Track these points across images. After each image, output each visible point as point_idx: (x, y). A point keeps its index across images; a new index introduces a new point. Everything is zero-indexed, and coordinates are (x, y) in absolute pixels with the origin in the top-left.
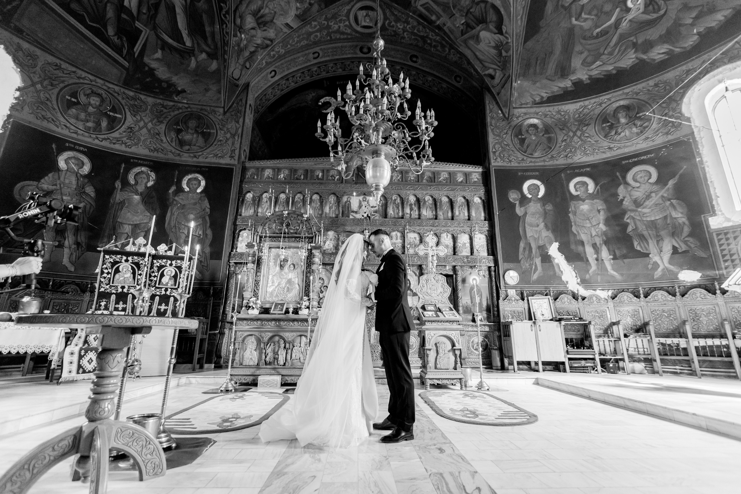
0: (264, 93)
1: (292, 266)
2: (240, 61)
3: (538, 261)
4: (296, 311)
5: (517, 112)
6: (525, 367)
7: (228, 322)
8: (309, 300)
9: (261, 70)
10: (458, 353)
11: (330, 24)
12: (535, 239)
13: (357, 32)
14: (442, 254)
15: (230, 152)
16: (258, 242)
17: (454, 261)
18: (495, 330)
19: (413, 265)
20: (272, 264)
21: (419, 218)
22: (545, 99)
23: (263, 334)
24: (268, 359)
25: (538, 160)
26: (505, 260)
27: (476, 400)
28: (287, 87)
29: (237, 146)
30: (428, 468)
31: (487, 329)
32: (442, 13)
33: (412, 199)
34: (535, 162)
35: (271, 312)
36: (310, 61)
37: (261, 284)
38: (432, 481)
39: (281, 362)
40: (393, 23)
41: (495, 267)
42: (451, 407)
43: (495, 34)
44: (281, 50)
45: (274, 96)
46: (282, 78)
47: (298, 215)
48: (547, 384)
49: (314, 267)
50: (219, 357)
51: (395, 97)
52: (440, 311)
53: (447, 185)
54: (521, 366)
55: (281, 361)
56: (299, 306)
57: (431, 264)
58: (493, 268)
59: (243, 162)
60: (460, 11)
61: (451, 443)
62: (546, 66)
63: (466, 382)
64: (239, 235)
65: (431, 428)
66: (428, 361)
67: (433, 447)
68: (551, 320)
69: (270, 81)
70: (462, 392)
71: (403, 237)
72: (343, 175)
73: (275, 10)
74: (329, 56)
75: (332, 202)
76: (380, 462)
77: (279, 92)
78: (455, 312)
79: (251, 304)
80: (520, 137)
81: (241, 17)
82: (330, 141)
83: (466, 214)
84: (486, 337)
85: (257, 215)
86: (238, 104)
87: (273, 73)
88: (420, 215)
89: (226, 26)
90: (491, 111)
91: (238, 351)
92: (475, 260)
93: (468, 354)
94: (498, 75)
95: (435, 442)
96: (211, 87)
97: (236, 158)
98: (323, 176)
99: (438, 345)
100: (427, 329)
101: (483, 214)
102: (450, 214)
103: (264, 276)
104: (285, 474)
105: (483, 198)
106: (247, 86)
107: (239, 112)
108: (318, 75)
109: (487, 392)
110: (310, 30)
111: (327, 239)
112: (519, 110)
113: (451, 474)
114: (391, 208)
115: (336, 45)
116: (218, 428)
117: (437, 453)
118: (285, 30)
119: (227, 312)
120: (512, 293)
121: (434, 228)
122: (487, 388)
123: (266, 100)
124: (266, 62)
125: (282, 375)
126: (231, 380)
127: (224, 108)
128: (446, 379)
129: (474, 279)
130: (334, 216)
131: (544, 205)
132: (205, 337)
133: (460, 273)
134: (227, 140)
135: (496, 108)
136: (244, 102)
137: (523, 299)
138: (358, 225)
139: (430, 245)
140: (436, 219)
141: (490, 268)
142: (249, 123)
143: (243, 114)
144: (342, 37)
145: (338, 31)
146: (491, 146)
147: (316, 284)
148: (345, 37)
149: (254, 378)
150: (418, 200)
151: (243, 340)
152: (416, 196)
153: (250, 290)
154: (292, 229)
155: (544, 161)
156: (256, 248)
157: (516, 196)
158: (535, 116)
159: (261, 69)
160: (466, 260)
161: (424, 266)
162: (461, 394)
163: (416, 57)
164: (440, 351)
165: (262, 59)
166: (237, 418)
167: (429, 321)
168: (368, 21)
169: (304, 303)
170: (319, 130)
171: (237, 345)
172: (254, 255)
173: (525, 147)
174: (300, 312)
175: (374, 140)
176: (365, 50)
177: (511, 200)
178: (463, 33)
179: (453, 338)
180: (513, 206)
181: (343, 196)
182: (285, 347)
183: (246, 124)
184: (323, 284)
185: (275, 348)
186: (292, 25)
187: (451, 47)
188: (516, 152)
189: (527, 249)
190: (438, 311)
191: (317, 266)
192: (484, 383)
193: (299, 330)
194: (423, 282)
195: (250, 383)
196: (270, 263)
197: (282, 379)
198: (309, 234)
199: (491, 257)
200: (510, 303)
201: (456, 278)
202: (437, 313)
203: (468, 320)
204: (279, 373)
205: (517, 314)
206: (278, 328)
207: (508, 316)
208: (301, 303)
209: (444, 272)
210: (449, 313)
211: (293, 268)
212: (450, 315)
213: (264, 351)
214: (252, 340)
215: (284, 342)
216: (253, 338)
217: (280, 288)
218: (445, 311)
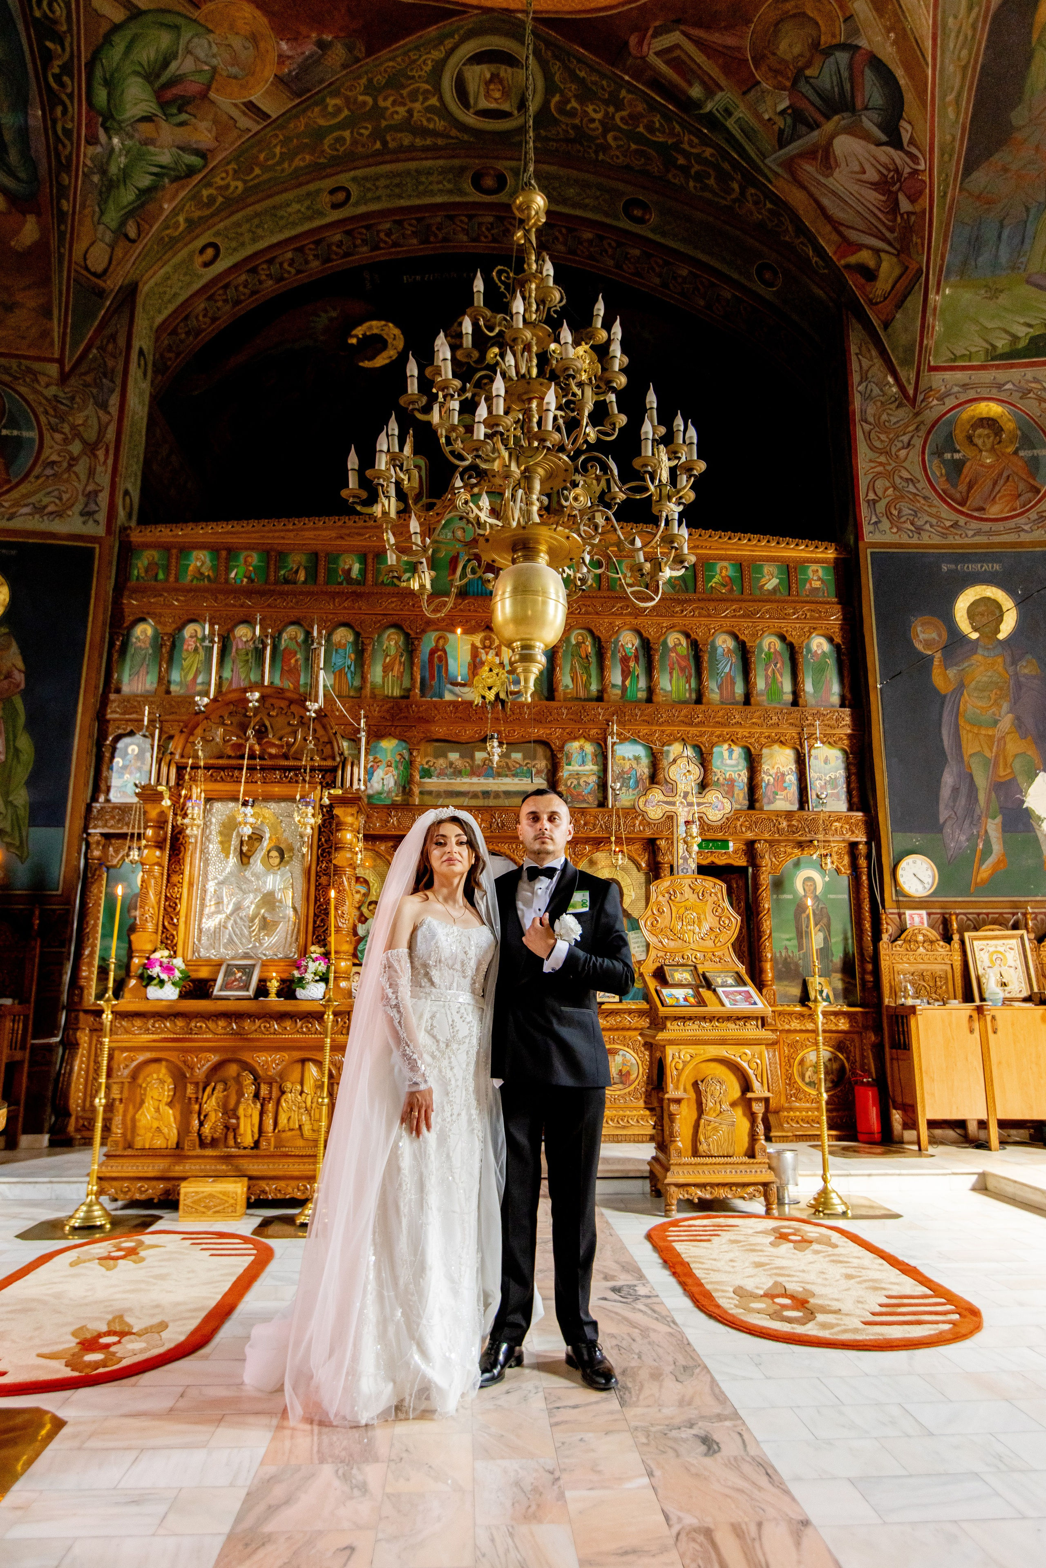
0: (183, 312)
1: (274, 854)
2: (106, 219)
3: (993, 827)
4: (288, 989)
5: (939, 380)
6: (950, 1133)
7: (87, 1012)
8: (326, 955)
9: (170, 244)
10: (758, 1108)
11: (382, 104)
12: (986, 762)
13: (463, 128)
14: (715, 816)
15: (82, 499)
16: (172, 783)
17: (749, 828)
18: (866, 1028)
19: (630, 841)
20: (214, 847)
21: (649, 700)
22: (1022, 344)
23: (192, 1059)
24: (207, 1130)
25: (1000, 526)
26: (899, 825)
27: (807, 1256)
28: (253, 293)
29: (104, 479)
30: (673, 1513)
31: (843, 1025)
32: (723, 82)
33: (629, 641)
34: (989, 533)
35: (216, 992)
36: (321, 214)
37: (182, 908)
38: (682, 1556)
39: (248, 1141)
40: (574, 104)
41: (868, 843)
42: (739, 1282)
43: (879, 144)
44: (233, 184)
45: (214, 320)
46: (235, 267)
47: (291, 702)
48: (1010, 1189)
49: (340, 858)
50: (63, 1112)
51: (580, 385)
52: (709, 985)
53: (733, 600)
54: (938, 1132)
55: (247, 1135)
56: (296, 974)
57: (682, 847)
58: (863, 848)
59: (124, 529)
60: (777, 72)
61: (735, 1416)
62: (1027, 246)
63: (780, 1190)
64: (114, 749)
65: (682, 1361)
66: (672, 1135)
67: (686, 1433)
68: (1026, 1000)
69: (200, 277)
70: (771, 1224)
71: (602, 757)
72: (425, 604)
73: (214, 62)
74: (379, 198)
75: (393, 652)
76: (535, 1490)
77: (228, 307)
78: (751, 989)
79: (156, 971)
80: (948, 456)
81: (108, 83)
82: (385, 514)
83: (787, 687)
84: (840, 1046)
85: (168, 692)
86: (102, 349)
87: (210, 252)
88: (650, 691)
89: (65, 112)
90: (864, 378)
91: (120, 1108)
92: (812, 825)
93: (788, 1097)
94: (888, 269)
95: (692, 1413)
96: (19, 297)
97: (102, 516)
98: (364, 572)
99: (702, 1087)
100: (672, 1042)
101: (836, 688)
102: (739, 689)
103: (191, 884)
104: (268, 1539)
105: (838, 640)
106: (130, 293)
107: (108, 374)
108: (347, 255)
109: (841, 1223)
110: (322, 122)
111: (377, 762)
112: (947, 375)
113: (738, 1531)
114: (568, 669)
115: (400, 166)
116: (68, 1373)
117: (695, 1455)
118: (244, 122)
119: (83, 983)
120: (917, 919)
121: (693, 730)
122: (840, 1209)
123: (188, 333)
124: (187, 220)
125: (251, 1178)
126: (101, 1192)
127: (60, 361)
128: (724, 1185)
129: (809, 879)
130: (397, 692)
131: (1014, 663)
132: (18, 1055)
133: (767, 862)
134: (73, 460)
135: (877, 368)
136: (122, 342)
137: (947, 938)
138: (467, 720)
139: (682, 787)
140: (699, 701)
141: (853, 846)
142: (139, 408)
143: (118, 381)
144: (419, 142)
145: (407, 125)
146: (863, 483)
147: (346, 908)
148: (428, 142)
149: (169, 1185)
150: (647, 647)
151: (134, 1076)
152: (639, 634)
153: (150, 926)
154: (274, 745)
155: (1019, 529)
156: (167, 802)
157: (934, 635)
158: (994, 393)
159: (174, 241)
160: (784, 824)
161: (662, 843)
162: (764, 1232)
163: (644, 206)
164: (709, 1104)
165: (175, 212)
166: (122, 1334)
167: (676, 1018)
168: (497, 95)
169: (312, 966)
170: (353, 481)
171: (115, 1090)
172: (161, 824)
173: (963, 487)
174: (300, 993)
175: (517, 514)
176: (489, 182)
177: (920, 647)
178: (782, 141)
179: (745, 1065)
180: (925, 663)
181: (424, 631)
182: (256, 1096)
183: (128, 413)
184: (365, 895)
186: (265, 106)
187: (749, 180)
188: (937, 501)
189: (964, 790)
190: (703, 987)
191: (349, 855)
192: (833, 1195)
193: (299, 1044)
194: (660, 898)
195: (156, 1201)
196: (211, 846)
197: (249, 1188)
198: (325, 759)
199: (861, 814)
200: (912, 950)
201: (756, 877)
202: (699, 993)
203: (790, 1001)
204: (240, 1170)
205: (932, 984)
206: (235, 1040)
207: (906, 987)
208: (304, 963)
209: (721, 861)
210: (733, 993)
211: (278, 860)
212: (739, 997)
213: (197, 1107)
214: (161, 1076)
215: (255, 1079)
216: (163, 1070)
217: (241, 918)
218: (722, 986)
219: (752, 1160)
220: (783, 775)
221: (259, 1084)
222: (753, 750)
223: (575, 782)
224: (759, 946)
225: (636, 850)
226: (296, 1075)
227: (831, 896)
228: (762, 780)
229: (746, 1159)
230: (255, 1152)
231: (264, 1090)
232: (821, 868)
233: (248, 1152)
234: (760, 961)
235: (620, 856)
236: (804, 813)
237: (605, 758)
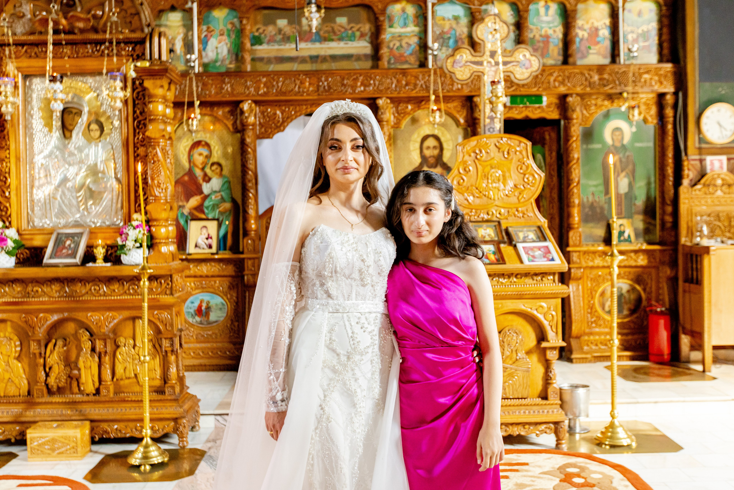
1: (94, 126)
4: (113, 255)
14: (523, 73)
17: (562, 83)
19: (447, 99)
20: (37, 123)
23: (33, 319)
24: (52, 381)
26: (707, 75)
31: (642, 261)
35: (46, 260)
37: (12, 181)
39: (89, 387)
41: (676, 94)
49: (152, 130)
52: (510, 240)
55: (89, 384)
56: (119, 241)
57: (488, 107)
58: (669, 99)
70: (559, 461)
71: (423, 19)
78: (552, 245)
84: (638, 279)
92: (622, 78)
93: (589, 324)
111: (210, 31)
120: (717, 164)
122: (625, 440)
128: (518, 424)
129: (618, 129)
133: (578, 114)
139: (489, 47)
141: (661, 96)
147: (161, 178)
149: (23, 427)
154: (80, 18)
160: (596, 78)
164: (506, 352)
169: (133, 234)
174: (124, 259)
179: (541, 317)
182: (93, 350)
185: (68, 352)
190: (504, 243)
191: (161, 126)
192: (620, 430)
193: (127, 305)
194: (467, 157)
195: (13, 440)
196: (34, 121)
197: (92, 429)
198: (133, 31)
199: (668, 66)
200: (710, 194)
201: (567, 129)
202: (499, 250)
203: (594, 240)
204: (83, 415)
205: (726, 224)
206: (67, 302)
207: (702, 227)
208: (125, 231)
209: (535, 115)
210: (532, 249)
211: (98, 133)
212: (538, 253)
213: (42, 361)
214: (7, 334)
215: (91, 335)
216: (9, 329)
217: (68, 189)
218: (524, 242)
219: (545, 402)
220: (597, 29)
221: (95, 340)
222: (568, 6)
223: (398, 44)
224: (568, 193)
225: (455, 107)
226: (128, 330)
227: (638, 145)
228: (577, 35)
229: (539, 401)
230: (97, 398)
231: (99, 345)
232: (628, 119)
233: (91, 398)
234: (568, 206)
235: (438, 114)
236: (615, 67)
237: (425, 19)
